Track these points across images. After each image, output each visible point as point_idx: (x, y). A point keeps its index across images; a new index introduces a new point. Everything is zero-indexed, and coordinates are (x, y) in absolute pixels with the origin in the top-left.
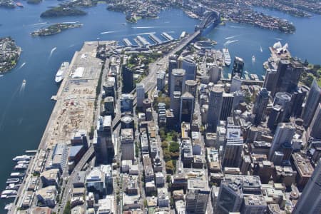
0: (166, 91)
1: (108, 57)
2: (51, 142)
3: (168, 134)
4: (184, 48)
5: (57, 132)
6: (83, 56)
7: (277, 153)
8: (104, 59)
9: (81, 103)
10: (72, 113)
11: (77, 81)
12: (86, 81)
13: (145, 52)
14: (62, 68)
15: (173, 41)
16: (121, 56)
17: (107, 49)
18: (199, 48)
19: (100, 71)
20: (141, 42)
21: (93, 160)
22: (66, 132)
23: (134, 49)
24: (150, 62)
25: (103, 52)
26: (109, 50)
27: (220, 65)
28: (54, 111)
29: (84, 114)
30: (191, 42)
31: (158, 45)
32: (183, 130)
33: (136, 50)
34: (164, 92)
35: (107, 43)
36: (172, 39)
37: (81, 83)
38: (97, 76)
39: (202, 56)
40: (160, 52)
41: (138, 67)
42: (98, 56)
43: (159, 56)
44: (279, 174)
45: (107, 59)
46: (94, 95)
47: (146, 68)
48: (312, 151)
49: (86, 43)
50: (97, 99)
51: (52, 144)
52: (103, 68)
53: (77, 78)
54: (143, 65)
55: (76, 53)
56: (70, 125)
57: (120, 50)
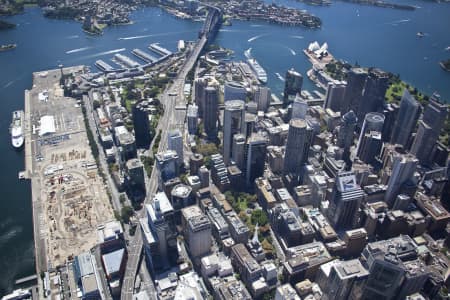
0: (204, 134)
1: (86, 93)
2: (55, 253)
3: (239, 199)
4: (195, 65)
5: (56, 233)
6: (41, 97)
7: (401, 197)
8: (78, 97)
9: (75, 176)
10: (68, 196)
11: (50, 139)
12: (67, 137)
13: (141, 77)
14: (17, 122)
15: (172, 56)
16: (107, 88)
17: (77, 80)
18: (216, 62)
19: (81, 117)
20: (125, 63)
21: (143, 267)
22: (73, 229)
23: (121, 75)
24: (158, 93)
25: (74, 87)
26: (80, 83)
27: (254, 84)
28: (34, 199)
29: (89, 194)
30: (200, 55)
31: (153, 65)
32: (263, 189)
33: (125, 76)
34: (200, 136)
35: (72, 70)
36: (169, 53)
37: (61, 143)
38: (81, 127)
39: (224, 73)
40: (163, 75)
41: (143, 103)
42: (68, 93)
43: (165, 81)
44: (410, 223)
45: (85, 97)
46: (90, 158)
47: (156, 103)
48: (429, 184)
49: (38, 75)
50: (98, 164)
51: (57, 257)
52: (84, 112)
53: (48, 134)
54: (151, 100)
55: (27, 94)
56: (73, 218)
57: (100, 80)
